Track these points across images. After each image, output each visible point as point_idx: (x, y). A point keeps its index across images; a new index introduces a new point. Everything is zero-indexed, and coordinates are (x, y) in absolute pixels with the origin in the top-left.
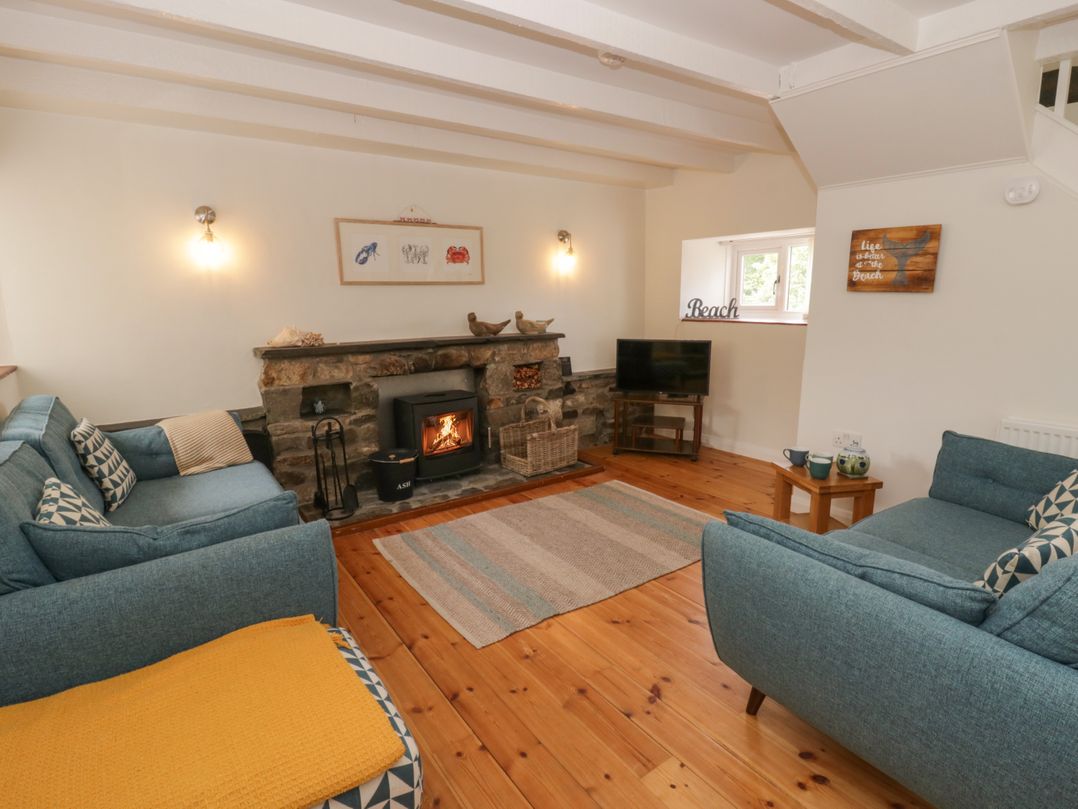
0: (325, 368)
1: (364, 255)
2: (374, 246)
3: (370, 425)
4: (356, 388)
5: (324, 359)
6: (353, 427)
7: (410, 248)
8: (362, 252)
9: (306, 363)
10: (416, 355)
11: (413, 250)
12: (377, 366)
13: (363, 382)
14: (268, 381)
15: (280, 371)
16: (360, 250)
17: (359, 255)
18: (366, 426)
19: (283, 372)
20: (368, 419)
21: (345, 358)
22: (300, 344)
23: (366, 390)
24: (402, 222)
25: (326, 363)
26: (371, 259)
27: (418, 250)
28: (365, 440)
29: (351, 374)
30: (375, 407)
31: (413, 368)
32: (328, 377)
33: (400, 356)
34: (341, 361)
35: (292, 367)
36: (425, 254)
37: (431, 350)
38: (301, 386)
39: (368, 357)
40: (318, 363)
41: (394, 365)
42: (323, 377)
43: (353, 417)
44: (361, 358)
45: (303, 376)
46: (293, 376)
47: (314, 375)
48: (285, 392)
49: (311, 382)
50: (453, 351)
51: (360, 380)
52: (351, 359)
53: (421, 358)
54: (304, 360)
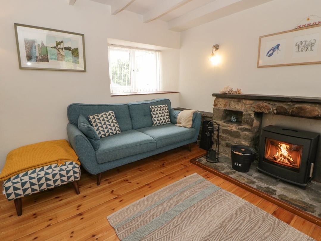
0: (233, 103)
1: (272, 51)
2: (278, 46)
3: (247, 133)
4: (244, 115)
5: (233, 99)
6: (239, 131)
7: (302, 43)
8: (270, 51)
9: (227, 100)
10: (278, 104)
11: (304, 43)
12: (255, 107)
13: (247, 113)
14: (215, 105)
15: (218, 102)
16: (270, 49)
17: (269, 52)
18: (245, 133)
19: (219, 102)
20: (247, 130)
21: (241, 101)
22: (227, 92)
23: (248, 117)
24: (299, 28)
25: (234, 101)
26: (275, 53)
27: (307, 43)
28: (244, 139)
29: (243, 108)
30: (252, 126)
31: (275, 111)
32: (234, 107)
33: (269, 104)
34: (239, 102)
35: (222, 101)
36: (312, 45)
37: (290, 104)
38: (224, 109)
39: (251, 102)
40: (231, 101)
41: (264, 108)
42: (232, 107)
43: (240, 127)
44: (248, 102)
45: (225, 105)
46: (222, 105)
47: (229, 106)
48: (218, 110)
49: (228, 108)
50: (308, 107)
51: (247, 112)
52: (244, 101)
53: (282, 107)
54: (226, 99)
